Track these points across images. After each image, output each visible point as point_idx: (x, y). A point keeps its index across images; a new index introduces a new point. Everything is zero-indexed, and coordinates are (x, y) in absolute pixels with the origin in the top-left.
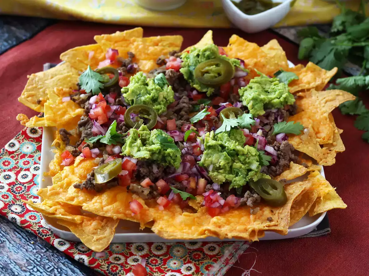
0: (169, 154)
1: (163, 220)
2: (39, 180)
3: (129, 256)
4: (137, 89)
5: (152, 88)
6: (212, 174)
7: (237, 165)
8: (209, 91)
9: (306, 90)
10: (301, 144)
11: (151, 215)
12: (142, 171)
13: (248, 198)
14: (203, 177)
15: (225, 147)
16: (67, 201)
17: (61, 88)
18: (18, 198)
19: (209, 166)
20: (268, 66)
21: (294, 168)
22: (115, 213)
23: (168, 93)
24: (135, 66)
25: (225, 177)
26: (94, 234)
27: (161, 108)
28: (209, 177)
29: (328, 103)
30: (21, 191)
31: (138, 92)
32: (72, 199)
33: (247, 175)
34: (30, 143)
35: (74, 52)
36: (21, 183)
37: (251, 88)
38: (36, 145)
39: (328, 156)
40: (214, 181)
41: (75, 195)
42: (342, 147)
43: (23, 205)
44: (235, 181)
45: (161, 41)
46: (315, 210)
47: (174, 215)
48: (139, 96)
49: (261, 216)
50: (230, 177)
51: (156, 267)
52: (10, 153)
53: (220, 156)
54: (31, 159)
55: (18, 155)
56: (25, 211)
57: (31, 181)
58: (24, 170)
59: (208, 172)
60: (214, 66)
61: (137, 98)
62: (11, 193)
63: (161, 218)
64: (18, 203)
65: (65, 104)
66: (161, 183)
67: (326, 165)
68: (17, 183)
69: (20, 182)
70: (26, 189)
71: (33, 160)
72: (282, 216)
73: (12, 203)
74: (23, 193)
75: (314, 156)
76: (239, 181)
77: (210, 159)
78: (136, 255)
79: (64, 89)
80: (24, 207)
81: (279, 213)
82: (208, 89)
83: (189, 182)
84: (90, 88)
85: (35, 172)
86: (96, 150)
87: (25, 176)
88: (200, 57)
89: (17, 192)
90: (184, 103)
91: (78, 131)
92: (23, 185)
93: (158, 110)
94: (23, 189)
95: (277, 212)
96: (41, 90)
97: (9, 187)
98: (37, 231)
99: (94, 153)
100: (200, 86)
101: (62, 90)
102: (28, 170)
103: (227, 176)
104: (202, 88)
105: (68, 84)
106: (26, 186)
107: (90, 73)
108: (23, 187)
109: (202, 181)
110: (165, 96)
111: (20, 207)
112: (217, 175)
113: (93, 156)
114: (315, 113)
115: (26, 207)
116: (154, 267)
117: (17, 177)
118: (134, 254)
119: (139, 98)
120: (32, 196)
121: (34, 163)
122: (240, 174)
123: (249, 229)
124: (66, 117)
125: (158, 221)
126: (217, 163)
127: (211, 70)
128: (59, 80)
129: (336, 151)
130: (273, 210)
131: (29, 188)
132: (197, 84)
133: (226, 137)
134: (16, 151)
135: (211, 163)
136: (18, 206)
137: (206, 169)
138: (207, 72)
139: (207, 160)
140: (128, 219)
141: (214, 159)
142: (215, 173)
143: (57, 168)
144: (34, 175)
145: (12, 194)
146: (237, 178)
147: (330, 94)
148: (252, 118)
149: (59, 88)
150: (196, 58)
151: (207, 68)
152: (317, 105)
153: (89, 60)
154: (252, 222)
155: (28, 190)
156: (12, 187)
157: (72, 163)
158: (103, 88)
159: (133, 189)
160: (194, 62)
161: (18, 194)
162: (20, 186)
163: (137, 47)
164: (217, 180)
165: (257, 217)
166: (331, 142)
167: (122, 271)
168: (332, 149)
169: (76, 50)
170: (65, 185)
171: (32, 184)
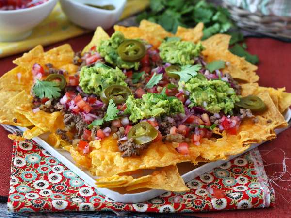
0: (176, 104)
1: (208, 150)
6: (209, 108)
7: (221, 95)
8: (137, 65)
12: (163, 125)
13: (245, 113)
14: (204, 113)
15: (203, 86)
18: (68, 194)
19: (202, 103)
20: (156, 38)
24: (64, 71)
28: (207, 111)
30: (64, 189)
33: (231, 99)
34: (31, 154)
35: (6, 78)
36: (57, 184)
37: (167, 51)
38: (37, 154)
40: (213, 112)
41: (126, 164)
44: (227, 106)
45: (58, 51)
48: (103, 81)
49: (261, 122)
52: (24, 168)
53: (206, 92)
54: (45, 165)
55: (31, 166)
56: (85, 199)
57: (64, 178)
58: (48, 174)
59: (204, 108)
60: (130, 46)
61: (103, 83)
62: (57, 193)
64: (72, 196)
65: (38, 114)
66: (182, 128)
68: (54, 185)
71: (47, 164)
73: (69, 199)
74: (67, 189)
77: (200, 98)
78: (198, 189)
80: (81, 197)
81: (269, 115)
82: (134, 64)
85: (60, 172)
86: (108, 129)
87: (55, 178)
88: (112, 45)
89: (61, 190)
91: (69, 128)
92: (60, 184)
93: (124, 85)
94: (64, 187)
96: (8, 112)
97: (51, 190)
98: (114, 205)
99: (107, 133)
100: (126, 64)
101: (24, 106)
102: (52, 172)
103: (220, 105)
104: (129, 66)
105: (26, 101)
106: (63, 184)
109: (205, 116)
110: (119, 75)
111: (78, 198)
112: (213, 107)
113: (107, 135)
117: (49, 181)
118: (195, 188)
119: (105, 82)
120: (77, 187)
121: (50, 166)
122: (227, 100)
123: (267, 130)
124: (51, 121)
125: (205, 153)
126: (208, 98)
127: (129, 49)
128: (16, 100)
131: (68, 183)
132: (123, 64)
133: (198, 80)
134: (26, 164)
135: (203, 100)
136: (75, 198)
138: (127, 52)
139: (199, 100)
140: (183, 161)
141: (203, 97)
142: (211, 107)
143: (83, 157)
144: (61, 174)
145: (60, 193)
146: (228, 103)
147: (215, 39)
149: (21, 106)
150: (109, 47)
152: (213, 49)
154: (263, 127)
155: (69, 186)
156: (53, 189)
158: (60, 90)
159: (170, 139)
160: (111, 50)
161: (64, 192)
168: (248, 71)
169: (6, 76)
170: (109, 162)
171: (67, 180)
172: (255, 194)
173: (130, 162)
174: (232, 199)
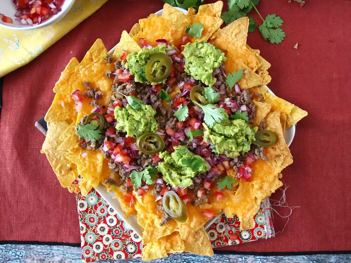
1: (227, 206)
2: (121, 217)
3: (215, 227)
4: (131, 127)
5: (139, 118)
6: (230, 155)
7: (240, 140)
8: (164, 81)
9: (215, 32)
10: (248, 82)
11: (219, 208)
13: (260, 154)
14: (225, 160)
15: (227, 135)
16: (163, 235)
17: (72, 148)
18: (123, 239)
19: (224, 152)
20: (179, 30)
21: (259, 106)
22: (200, 225)
23: (149, 111)
24: (99, 93)
25: (238, 151)
26: (196, 241)
27: (155, 126)
28: (228, 158)
29: (237, 36)
30: (120, 233)
31: (134, 128)
32: (165, 231)
33: (248, 140)
34: (90, 195)
35: (51, 112)
37: (191, 63)
38: (94, 193)
39: (264, 76)
42: (268, 64)
43: (131, 242)
46: (289, 124)
47: (229, 197)
48: (136, 130)
49: (271, 157)
50: (240, 149)
51: (235, 223)
52: (86, 211)
54: (102, 206)
55: (92, 209)
56: (137, 246)
57: (118, 221)
58: (106, 217)
59: (226, 156)
60: (156, 64)
61: (136, 132)
62: (116, 238)
63: (225, 206)
64: (127, 243)
65: (87, 159)
66: (207, 185)
67: (267, 83)
68: (112, 229)
69: (113, 227)
70: (121, 229)
71: (103, 205)
72: (282, 148)
73: (125, 247)
74: (122, 232)
75: (259, 84)
76: (248, 148)
77: (222, 148)
78: (218, 223)
79: (75, 147)
80: (134, 243)
81: (278, 147)
82: (162, 81)
83: (219, 170)
84: (92, 138)
85: (114, 214)
86: (146, 187)
87: (112, 221)
88: (139, 62)
89: (118, 235)
90: (156, 101)
91: (114, 173)
92: (116, 227)
93: (155, 129)
94: (120, 230)
95: (277, 147)
97: (111, 235)
99: (146, 189)
100: (155, 82)
101: (74, 148)
102: (108, 215)
104: (157, 82)
105: (74, 142)
106: (118, 227)
107: (83, 129)
108: (118, 229)
109: (226, 163)
110: (150, 116)
111: (132, 245)
112: (233, 154)
114: (236, 50)
115: (134, 242)
116: (234, 224)
117: (108, 224)
119: (138, 131)
120: (129, 231)
121: (106, 207)
122: (245, 144)
123: (276, 175)
124: (99, 169)
125: (225, 209)
126: (229, 149)
127: (156, 68)
129: (267, 70)
130: (273, 147)
131: (121, 226)
132: (153, 82)
133: (221, 127)
134: (88, 206)
135: (225, 150)
136: (129, 245)
137: (224, 154)
138: (155, 71)
139: (222, 151)
141: (225, 147)
143: (130, 209)
144: (116, 216)
145: (118, 238)
147: (234, 27)
148: (215, 92)
149: (71, 149)
151: (153, 69)
152: (232, 41)
153: (64, 108)
154: (272, 167)
155: (123, 229)
156: (112, 234)
157: (135, 199)
160: (139, 68)
161: (120, 236)
162: (116, 229)
163: (85, 75)
164: (234, 157)
165: (270, 160)
166: (260, 65)
167: (224, 243)
168: (262, 69)
169: (51, 110)
170: (151, 224)
171: (121, 223)
172: (261, 236)
173: (167, 226)
174: (243, 240)
